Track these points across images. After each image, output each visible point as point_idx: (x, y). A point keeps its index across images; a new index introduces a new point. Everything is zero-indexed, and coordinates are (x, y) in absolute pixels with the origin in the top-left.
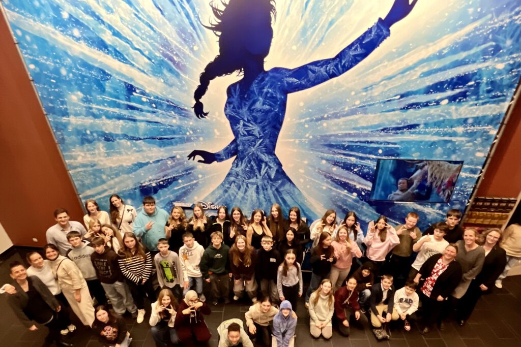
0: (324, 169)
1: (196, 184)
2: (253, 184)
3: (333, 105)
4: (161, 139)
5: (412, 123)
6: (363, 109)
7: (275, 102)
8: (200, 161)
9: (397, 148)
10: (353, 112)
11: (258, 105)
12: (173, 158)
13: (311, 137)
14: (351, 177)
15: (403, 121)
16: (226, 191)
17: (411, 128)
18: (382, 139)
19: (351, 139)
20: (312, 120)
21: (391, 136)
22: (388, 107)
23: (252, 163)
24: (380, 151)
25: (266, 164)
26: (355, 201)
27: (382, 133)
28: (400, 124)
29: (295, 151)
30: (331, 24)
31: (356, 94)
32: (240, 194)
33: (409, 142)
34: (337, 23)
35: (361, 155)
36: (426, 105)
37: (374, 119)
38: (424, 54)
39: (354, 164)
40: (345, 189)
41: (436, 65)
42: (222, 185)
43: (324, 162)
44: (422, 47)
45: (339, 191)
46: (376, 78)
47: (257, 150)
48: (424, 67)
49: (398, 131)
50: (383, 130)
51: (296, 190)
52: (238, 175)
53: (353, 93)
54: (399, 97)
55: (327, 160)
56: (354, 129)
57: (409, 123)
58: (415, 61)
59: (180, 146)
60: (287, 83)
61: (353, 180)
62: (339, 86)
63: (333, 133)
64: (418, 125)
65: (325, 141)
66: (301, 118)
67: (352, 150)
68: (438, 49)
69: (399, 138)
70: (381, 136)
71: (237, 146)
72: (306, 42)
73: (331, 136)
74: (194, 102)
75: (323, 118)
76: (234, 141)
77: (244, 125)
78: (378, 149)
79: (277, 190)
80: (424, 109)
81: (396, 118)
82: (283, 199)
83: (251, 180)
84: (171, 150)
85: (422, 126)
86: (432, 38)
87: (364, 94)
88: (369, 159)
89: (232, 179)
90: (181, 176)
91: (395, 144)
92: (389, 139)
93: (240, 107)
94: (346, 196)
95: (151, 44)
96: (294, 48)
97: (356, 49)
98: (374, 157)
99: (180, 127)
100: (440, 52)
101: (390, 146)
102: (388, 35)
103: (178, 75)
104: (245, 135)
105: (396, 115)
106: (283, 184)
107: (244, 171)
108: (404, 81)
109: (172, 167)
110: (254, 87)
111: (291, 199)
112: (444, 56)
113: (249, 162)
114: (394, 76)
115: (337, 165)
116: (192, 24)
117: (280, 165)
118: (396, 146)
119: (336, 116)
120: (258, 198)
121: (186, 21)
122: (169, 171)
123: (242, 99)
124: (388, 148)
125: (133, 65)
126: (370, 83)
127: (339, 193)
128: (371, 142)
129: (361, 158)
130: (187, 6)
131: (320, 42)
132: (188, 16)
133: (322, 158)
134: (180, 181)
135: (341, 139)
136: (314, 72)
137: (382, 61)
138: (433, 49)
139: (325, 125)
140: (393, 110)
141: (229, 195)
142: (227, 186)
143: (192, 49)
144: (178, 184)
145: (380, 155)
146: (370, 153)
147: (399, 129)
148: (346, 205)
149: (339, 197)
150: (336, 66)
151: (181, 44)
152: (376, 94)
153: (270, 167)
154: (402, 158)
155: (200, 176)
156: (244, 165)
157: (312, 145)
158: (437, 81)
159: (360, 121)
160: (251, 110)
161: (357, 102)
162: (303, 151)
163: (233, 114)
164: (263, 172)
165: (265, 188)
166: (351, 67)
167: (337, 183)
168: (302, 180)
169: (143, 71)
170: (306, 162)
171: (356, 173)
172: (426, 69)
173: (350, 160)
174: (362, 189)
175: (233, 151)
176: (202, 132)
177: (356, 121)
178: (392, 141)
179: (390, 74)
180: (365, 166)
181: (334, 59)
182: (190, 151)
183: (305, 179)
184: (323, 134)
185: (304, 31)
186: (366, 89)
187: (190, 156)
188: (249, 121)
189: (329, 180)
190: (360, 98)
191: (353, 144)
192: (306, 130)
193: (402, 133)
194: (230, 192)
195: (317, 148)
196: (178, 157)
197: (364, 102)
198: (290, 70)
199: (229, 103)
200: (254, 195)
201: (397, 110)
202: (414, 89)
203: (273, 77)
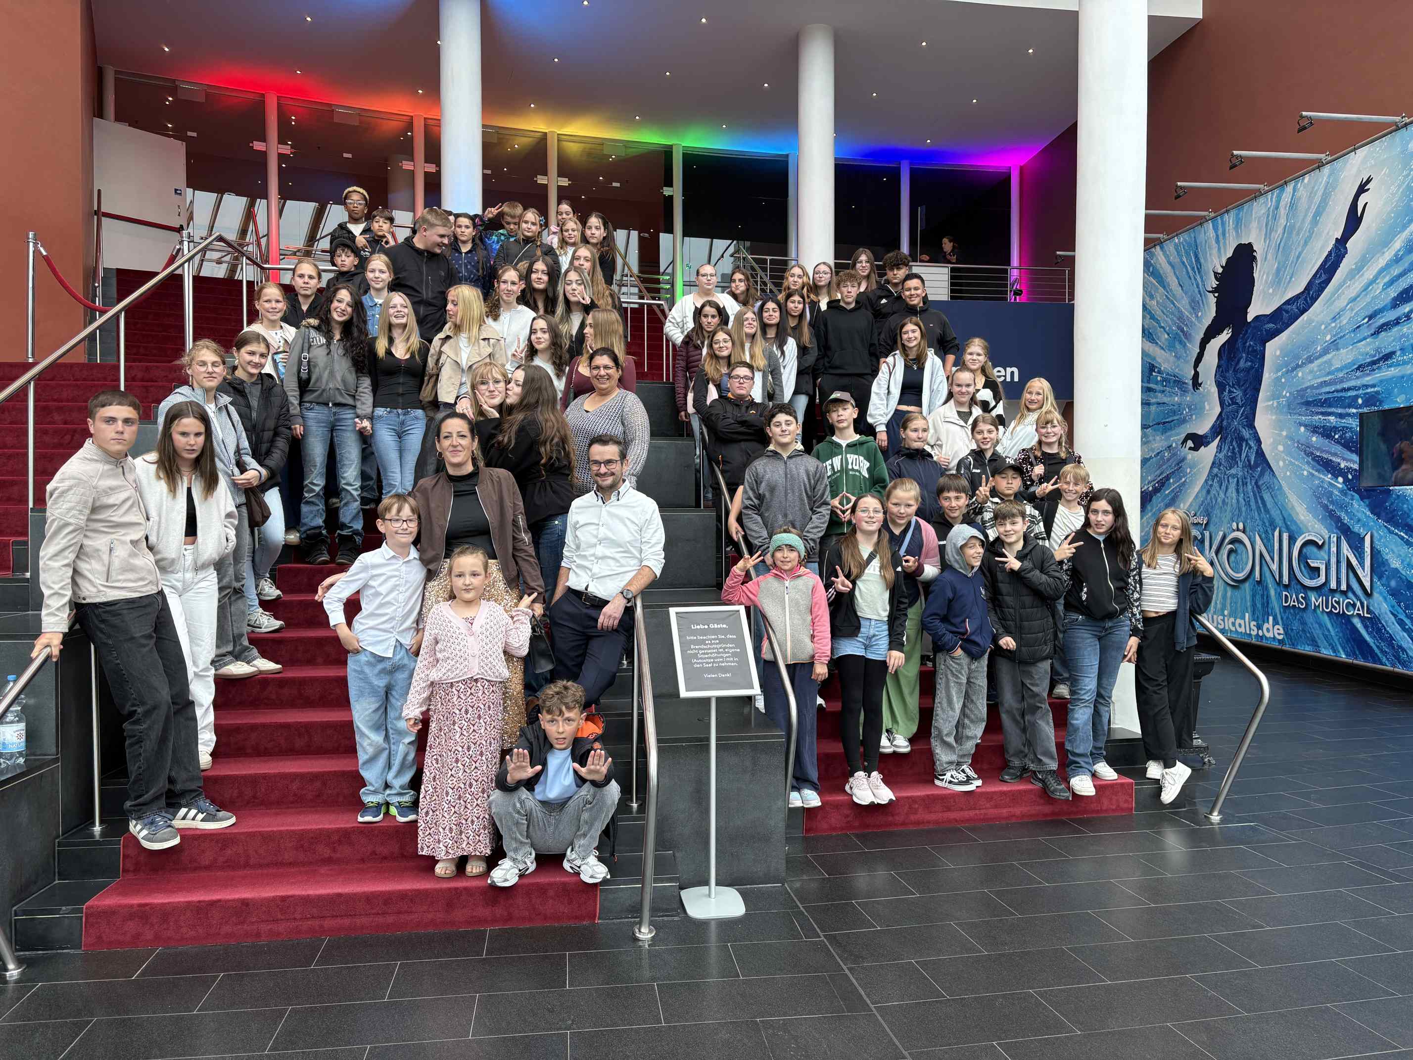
0: (1303, 440)
1: (1184, 484)
2: (1233, 476)
3: (1306, 348)
4: (1164, 423)
5: (1388, 351)
6: (1334, 345)
7: (1256, 357)
8: (1190, 449)
9: (1377, 393)
10: (1326, 351)
11: (1242, 364)
12: (1170, 447)
13: (1288, 395)
14: (1333, 450)
15: (1377, 350)
16: (1208, 492)
17: (1386, 360)
18: (1358, 383)
19: (1327, 389)
20: (1287, 372)
21: (1368, 375)
22: (1359, 336)
23: (1234, 443)
24: (1360, 401)
25: (1247, 444)
26: (1342, 491)
27: (1358, 374)
28: (1375, 356)
29: (1274, 417)
30: (1298, 257)
31: (1326, 327)
32: (1222, 495)
33: (1389, 380)
34: (1303, 255)
35: (1340, 411)
36: (1397, 322)
37: (1345, 356)
38: (1382, 262)
39: (1334, 427)
40: (1329, 472)
41: (1396, 271)
42: (1206, 481)
43: (1302, 429)
44: (1378, 255)
45: (1321, 476)
46: (1342, 303)
47: (1239, 424)
48: (1384, 277)
49: (1375, 367)
50: (1358, 369)
51: (1275, 481)
52: (1220, 464)
53: (1323, 327)
54: (1366, 320)
55: (1306, 426)
56: (1329, 374)
57: (1385, 351)
58: (1375, 272)
59: (1177, 430)
60: (1266, 330)
61: (1335, 455)
62: (1310, 321)
63: (1309, 384)
64: (1394, 353)
65: (1302, 397)
66: (1278, 371)
67: (1330, 406)
68: (1393, 253)
69: (1378, 376)
70: (1358, 378)
71: (1222, 421)
72: (1279, 282)
73: (1307, 388)
74: (1193, 372)
75: (1298, 366)
76: (1220, 414)
77: (1230, 392)
78: (1357, 397)
79: (1256, 483)
80: (1396, 329)
81: (1367, 348)
82: (1262, 498)
83: (1233, 471)
84: (1170, 436)
85: (1398, 353)
86: (1386, 243)
87: (1333, 325)
88: (1349, 415)
89: (1215, 470)
90: (1173, 473)
91: (1373, 386)
92: (1367, 380)
93: (1227, 371)
94: (1330, 483)
95: (1172, 320)
96: (1271, 291)
97: (1321, 275)
98: (1354, 411)
99: (1179, 404)
100: (1396, 255)
101: (1369, 390)
102: (1346, 253)
103: (1185, 346)
104: (1229, 405)
105: (1369, 344)
106: (1262, 474)
107: (1226, 457)
108: (1368, 299)
109: (1168, 460)
110: (1239, 344)
111: (1271, 499)
112: (1401, 259)
113: (1231, 442)
114: (1358, 296)
115: (1317, 432)
116: (1199, 291)
117: (1259, 442)
118: (1376, 389)
119: (1310, 360)
120: (1238, 500)
121: (1196, 290)
122: (1164, 467)
123: (1230, 359)
124: (1367, 393)
125: (1157, 343)
126: (1337, 310)
127: (1323, 481)
128: (1349, 389)
129: (1341, 416)
130: (1198, 278)
131: (1291, 278)
132: (1198, 287)
133: (1301, 424)
134: (1171, 481)
135: (1318, 391)
136: (1287, 312)
137: (1344, 282)
138: (1389, 255)
139: (1300, 374)
140: (1365, 339)
141: (1211, 499)
142: (1210, 482)
143: (1197, 316)
144: (1170, 485)
145: (1361, 407)
146: (1350, 406)
147: (1374, 363)
148: (1332, 502)
149: (1322, 487)
150: (1306, 300)
151: (1191, 313)
152: (1345, 322)
153: (1250, 448)
154: (1386, 407)
155: (1188, 470)
156: (1227, 448)
157: (1290, 408)
158: (1400, 289)
159: (1334, 362)
160: (1235, 371)
161: (1328, 337)
162: (1282, 417)
163: (1221, 380)
164: (1244, 455)
165: (1245, 484)
166: (1319, 296)
167: (1318, 462)
168: (1281, 463)
169: (1162, 348)
170: (1284, 433)
171: (1338, 442)
172: (1387, 279)
173: (1329, 421)
174: (1348, 468)
175: (1218, 429)
176: (1196, 408)
177: (1329, 362)
178: (1370, 383)
179: (1353, 295)
180: (1347, 428)
181: (1303, 292)
182: (1183, 436)
183: (1284, 461)
184: (1299, 388)
185: (1278, 270)
186: (1334, 319)
187: (1182, 444)
188: (1233, 387)
189: (1310, 459)
190: (1330, 331)
191: (1330, 396)
192: (1283, 386)
193: (1379, 368)
194: (1213, 492)
195: (1294, 409)
196: (1174, 445)
197: (1334, 336)
198: (1268, 315)
199: (1219, 366)
200: (1234, 495)
201: (1368, 337)
202: (1380, 306)
203: (1255, 327)
